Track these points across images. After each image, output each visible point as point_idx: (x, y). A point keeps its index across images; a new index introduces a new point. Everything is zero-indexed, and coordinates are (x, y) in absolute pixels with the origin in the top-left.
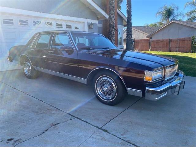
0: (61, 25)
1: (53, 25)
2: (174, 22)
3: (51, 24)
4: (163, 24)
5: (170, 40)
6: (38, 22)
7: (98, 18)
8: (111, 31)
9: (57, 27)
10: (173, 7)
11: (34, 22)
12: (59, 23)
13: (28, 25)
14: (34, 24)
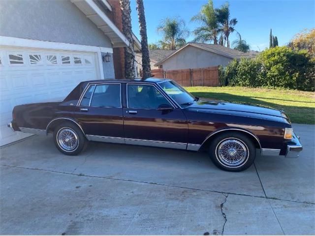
0: (68, 58)
1: (57, 59)
2: (190, 44)
3: (55, 58)
4: (166, 44)
5: (190, 70)
6: (36, 56)
7: (112, 44)
8: (130, 63)
9: (63, 63)
10: (177, 21)
11: (31, 57)
12: (66, 56)
13: (22, 63)
14: (31, 61)
